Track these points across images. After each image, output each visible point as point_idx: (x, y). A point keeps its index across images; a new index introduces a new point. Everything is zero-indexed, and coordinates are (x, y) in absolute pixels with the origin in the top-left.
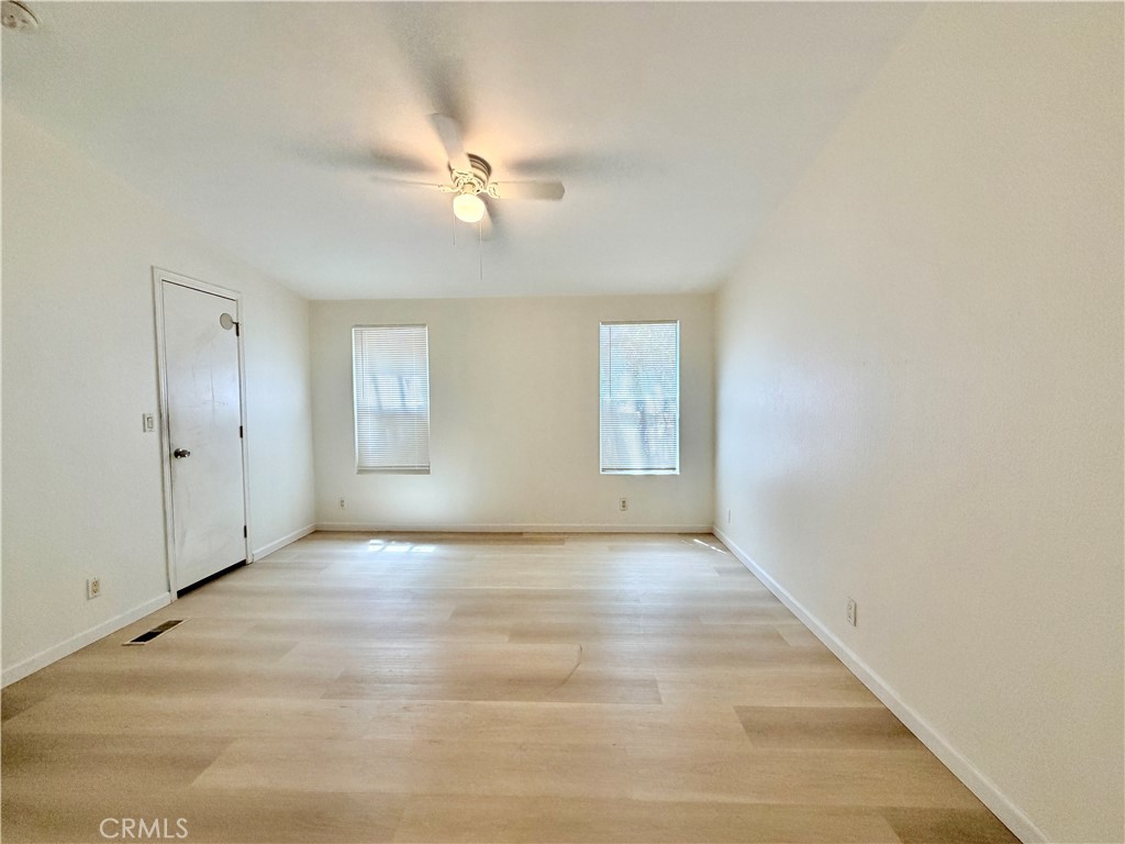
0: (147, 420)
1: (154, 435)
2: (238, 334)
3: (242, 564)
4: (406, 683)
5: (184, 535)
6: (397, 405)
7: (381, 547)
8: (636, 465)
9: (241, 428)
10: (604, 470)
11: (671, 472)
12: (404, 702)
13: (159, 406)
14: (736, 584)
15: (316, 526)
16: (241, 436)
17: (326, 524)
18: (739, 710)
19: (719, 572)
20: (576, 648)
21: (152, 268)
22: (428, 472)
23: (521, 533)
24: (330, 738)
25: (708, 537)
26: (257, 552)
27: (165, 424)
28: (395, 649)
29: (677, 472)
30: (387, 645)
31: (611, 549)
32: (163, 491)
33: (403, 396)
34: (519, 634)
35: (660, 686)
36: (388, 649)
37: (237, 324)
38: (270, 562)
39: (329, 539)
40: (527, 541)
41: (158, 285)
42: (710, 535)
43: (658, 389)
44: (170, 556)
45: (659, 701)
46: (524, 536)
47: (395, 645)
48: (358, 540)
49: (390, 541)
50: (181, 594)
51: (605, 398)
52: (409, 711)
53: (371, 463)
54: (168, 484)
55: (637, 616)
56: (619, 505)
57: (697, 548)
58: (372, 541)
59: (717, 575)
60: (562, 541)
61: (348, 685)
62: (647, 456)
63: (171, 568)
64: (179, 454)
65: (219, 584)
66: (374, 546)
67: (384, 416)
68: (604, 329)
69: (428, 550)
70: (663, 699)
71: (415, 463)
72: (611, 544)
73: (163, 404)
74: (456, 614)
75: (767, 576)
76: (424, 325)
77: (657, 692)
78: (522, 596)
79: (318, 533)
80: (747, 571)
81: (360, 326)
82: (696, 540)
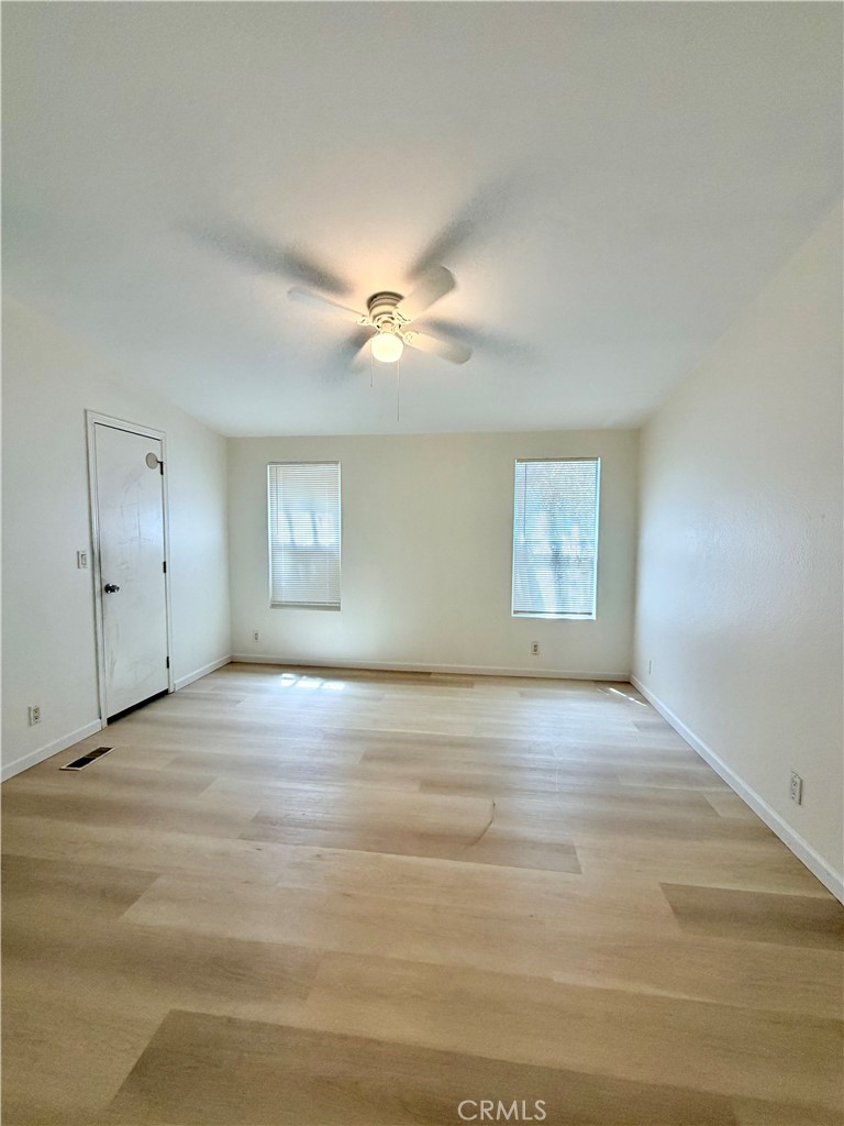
0: (80, 556)
1: (87, 571)
2: (162, 473)
3: (165, 693)
4: (318, 828)
5: (113, 664)
6: (309, 542)
7: (293, 682)
8: (550, 610)
9: (165, 563)
10: (515, 612)
11: (587, 617)
12: (317, 849)
13: (92, 543)
14: (657, 742)
15: (232, 657)
16: (165, 571)
17: (240, 656)
18: (666, 888)
19: (638, 728)
20: (488, 803)
21: (86, 411)
22: (338, 609)
23: (430, 673)
24: (246, 882)
25: (623, 686)
26: (177, 682)
27: (97, 560)
28: (308, 791)
29: (593, 617)
30: (300, 786)
31: (522, 695)
32: (95, 625)
33: (315, 532)
34: (429, 785)
35: (579, 852)
36: (300, 791)
37: (161, 463)
38: (188, 693)
39: (243, 671)
40: (437, 682)
41: (90, 428)
42: (626, 684)
43: (575, 529)
44: (101, 684)
45: (577, 870)
46: (432, 677)
47: (307, 787)
48: (271, 674)
49: (302, 675)
50: (111, 720)
51: (519, 537)
52: (323, 860)
53: (283, 598)
54: (99, 617)
55: (551, 771)
56: (530, 649)
57: (614, 699)
58: (284, 675)
59: (636, 730)
60: (470, 685)
61: (264, 827)
62: (562, 598)
63: (102, 696)
64: (110, 589)
65: (145, 713)
66: (286, 680)
67: (297, 552)
68: (519, 467)
69: (337, 687)
70: (583, 870)
71: (326, 599)
72: (523, 689)
73: (95, 541)
74: (367, 758)
75: (693, 735)
76: (336, 463)
77: (576, 859)
78: (432, 742)
79: (234, 664)
80: (668, 727)
81: (276, 463)
82: (612, 689)
